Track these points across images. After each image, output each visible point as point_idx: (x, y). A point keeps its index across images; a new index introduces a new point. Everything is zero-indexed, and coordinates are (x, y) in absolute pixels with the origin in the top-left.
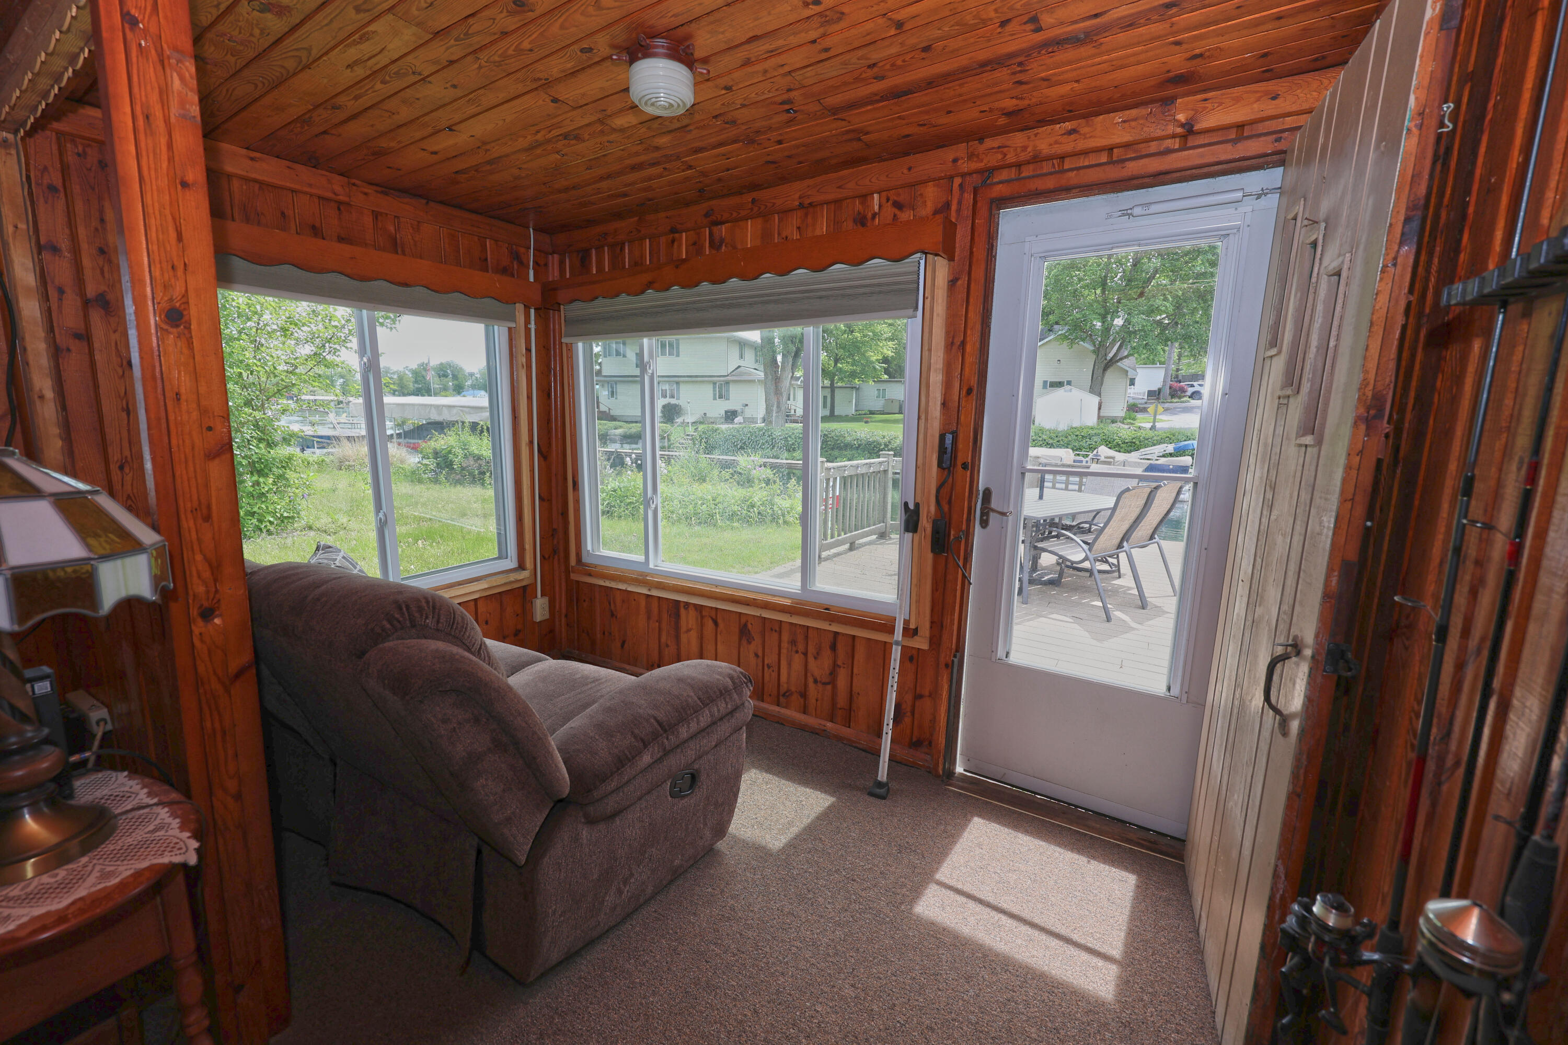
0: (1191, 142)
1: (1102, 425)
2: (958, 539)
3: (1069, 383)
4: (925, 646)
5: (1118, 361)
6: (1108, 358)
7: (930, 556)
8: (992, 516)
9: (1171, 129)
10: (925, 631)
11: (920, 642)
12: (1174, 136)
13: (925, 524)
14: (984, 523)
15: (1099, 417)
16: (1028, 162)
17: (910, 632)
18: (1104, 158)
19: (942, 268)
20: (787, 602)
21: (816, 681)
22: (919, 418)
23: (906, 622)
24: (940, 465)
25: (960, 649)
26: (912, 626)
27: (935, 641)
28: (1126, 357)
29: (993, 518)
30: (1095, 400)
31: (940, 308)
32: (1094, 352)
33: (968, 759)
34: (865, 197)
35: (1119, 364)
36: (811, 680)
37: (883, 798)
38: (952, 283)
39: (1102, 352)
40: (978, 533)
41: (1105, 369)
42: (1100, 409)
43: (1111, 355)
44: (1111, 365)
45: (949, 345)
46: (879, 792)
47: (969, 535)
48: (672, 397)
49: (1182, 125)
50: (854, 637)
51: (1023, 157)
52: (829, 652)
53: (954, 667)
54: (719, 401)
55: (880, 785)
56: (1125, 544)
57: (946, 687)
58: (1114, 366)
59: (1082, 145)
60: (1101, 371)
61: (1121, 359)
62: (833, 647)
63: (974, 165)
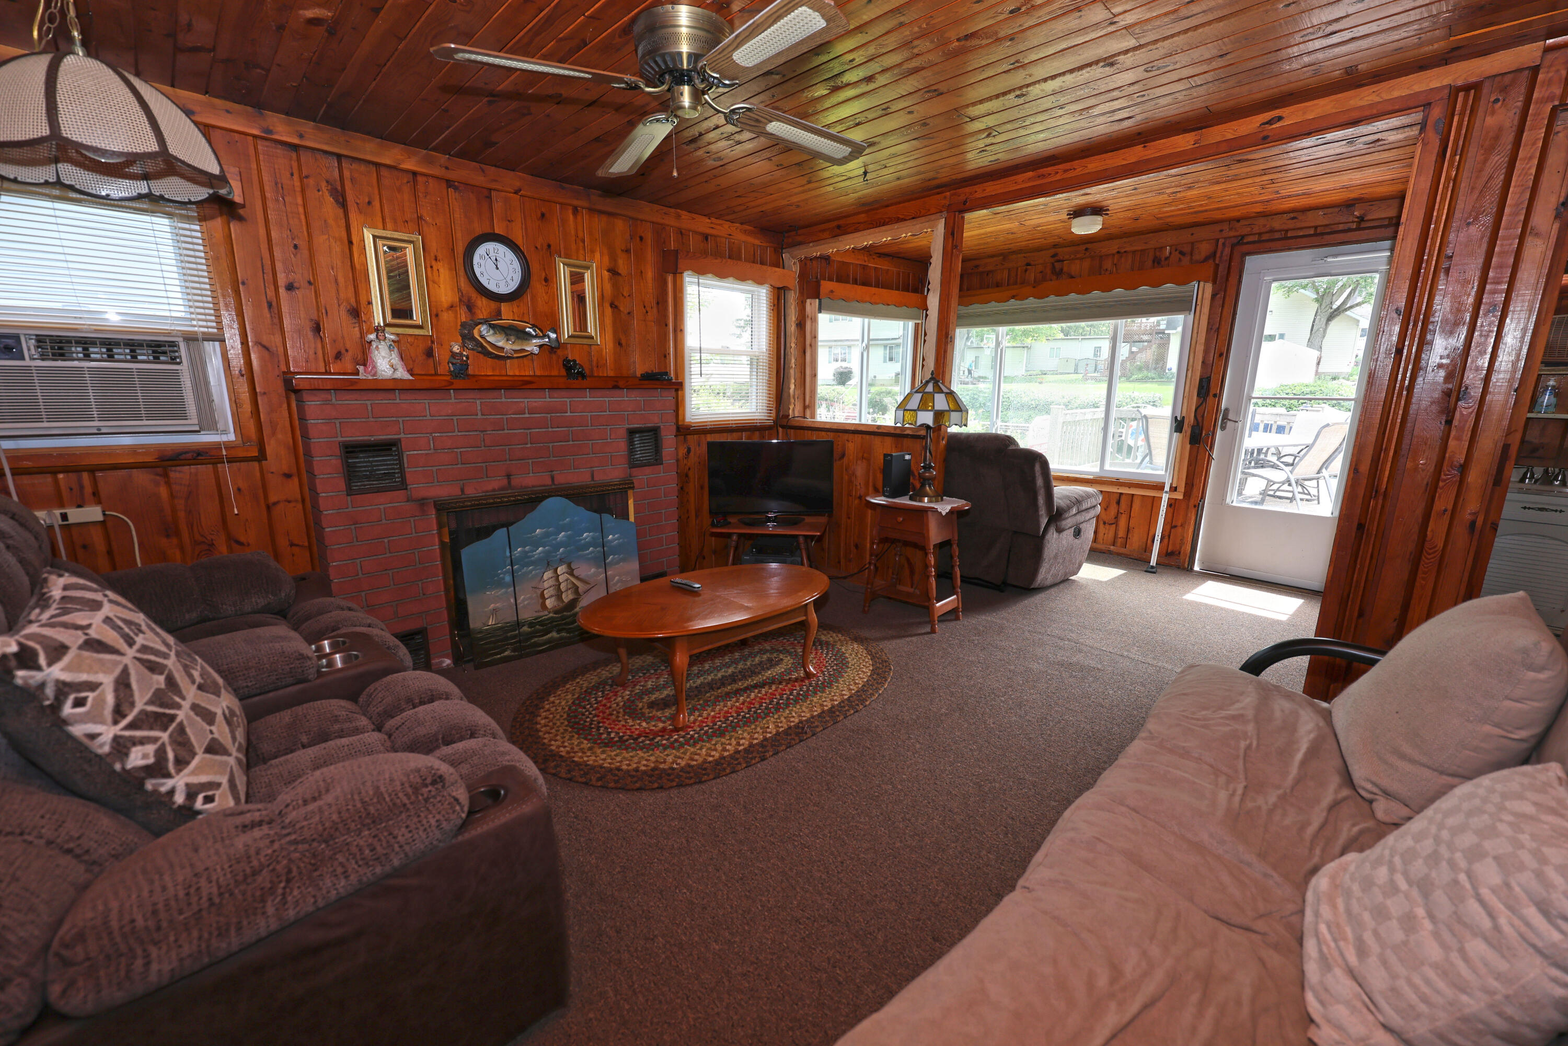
0: (1363, 225)
1: (1319, 382)
2: (1207, 435)
3: (1282, 336)
4: (1181, 497)
5: (1346, 310)
6: (1335, 307)
7: (1188, 446)
8: (1229, 423)
9: (1351, 219)
10: (1182, 489)
11: (1179, 496)
12: (1353, 222)
13: (1187, 428)
14: (1223, 428)
15: (1317, 373)
16: (1267, 232)
17: (1173, 489)
18: (1312, 232)
19: (1209, 288)
20: (1091, 477)
21: (1104, 523)
22: (1187, 370)
23: (1171, 484)
24: (1198, 395)
25: (1203, 497)
26: (1174, 485)
27: (1188, 494)
28: (1358, 305)
29: (1229, 424)
30: (1315, 353)
31: (1206, 310)
32: (1317, 300)
33: (1202, 562)
34: (1162, 248)
35: (1348, 313)
36: (1101, 523)
37: (1154, 573)
38: (1214, 296)
39: (1327, 300)
40: (1219, 432)
41: (1330, 318)
42: (1318, 363)
43: (1338, 303)
44: (1337, 315)
45: (1209, 330)
46: (1151, 571)
47: (1214, 434)
48: (844, 360)
49: (1358, 217)
50: (1133, 495)
51: (1263, 230)
52: (1115, 505)
53: (1198, 508)
54: (889, 364)
55: (1152, 567)
56: (1324, 470)
57: (1193, 518)
58: (1342, 316)
59: (1299, 225)
60: (1324, 320)
61: (1351, 307)
62: (1118, 503)
63: (1232, 234)
